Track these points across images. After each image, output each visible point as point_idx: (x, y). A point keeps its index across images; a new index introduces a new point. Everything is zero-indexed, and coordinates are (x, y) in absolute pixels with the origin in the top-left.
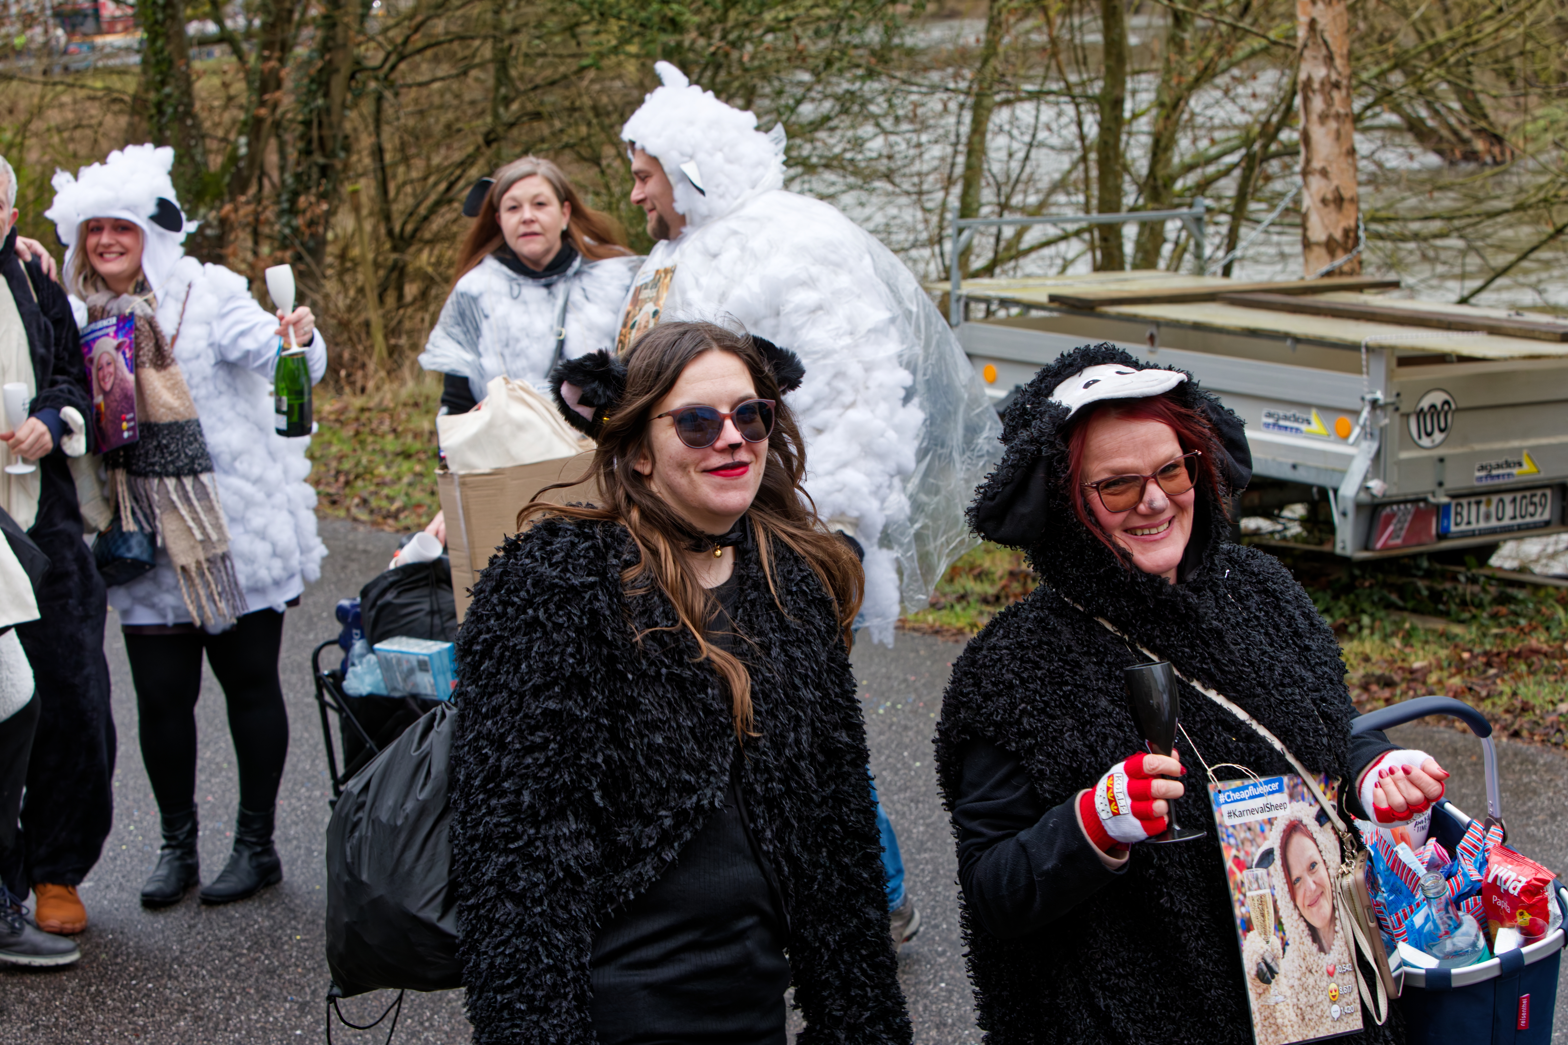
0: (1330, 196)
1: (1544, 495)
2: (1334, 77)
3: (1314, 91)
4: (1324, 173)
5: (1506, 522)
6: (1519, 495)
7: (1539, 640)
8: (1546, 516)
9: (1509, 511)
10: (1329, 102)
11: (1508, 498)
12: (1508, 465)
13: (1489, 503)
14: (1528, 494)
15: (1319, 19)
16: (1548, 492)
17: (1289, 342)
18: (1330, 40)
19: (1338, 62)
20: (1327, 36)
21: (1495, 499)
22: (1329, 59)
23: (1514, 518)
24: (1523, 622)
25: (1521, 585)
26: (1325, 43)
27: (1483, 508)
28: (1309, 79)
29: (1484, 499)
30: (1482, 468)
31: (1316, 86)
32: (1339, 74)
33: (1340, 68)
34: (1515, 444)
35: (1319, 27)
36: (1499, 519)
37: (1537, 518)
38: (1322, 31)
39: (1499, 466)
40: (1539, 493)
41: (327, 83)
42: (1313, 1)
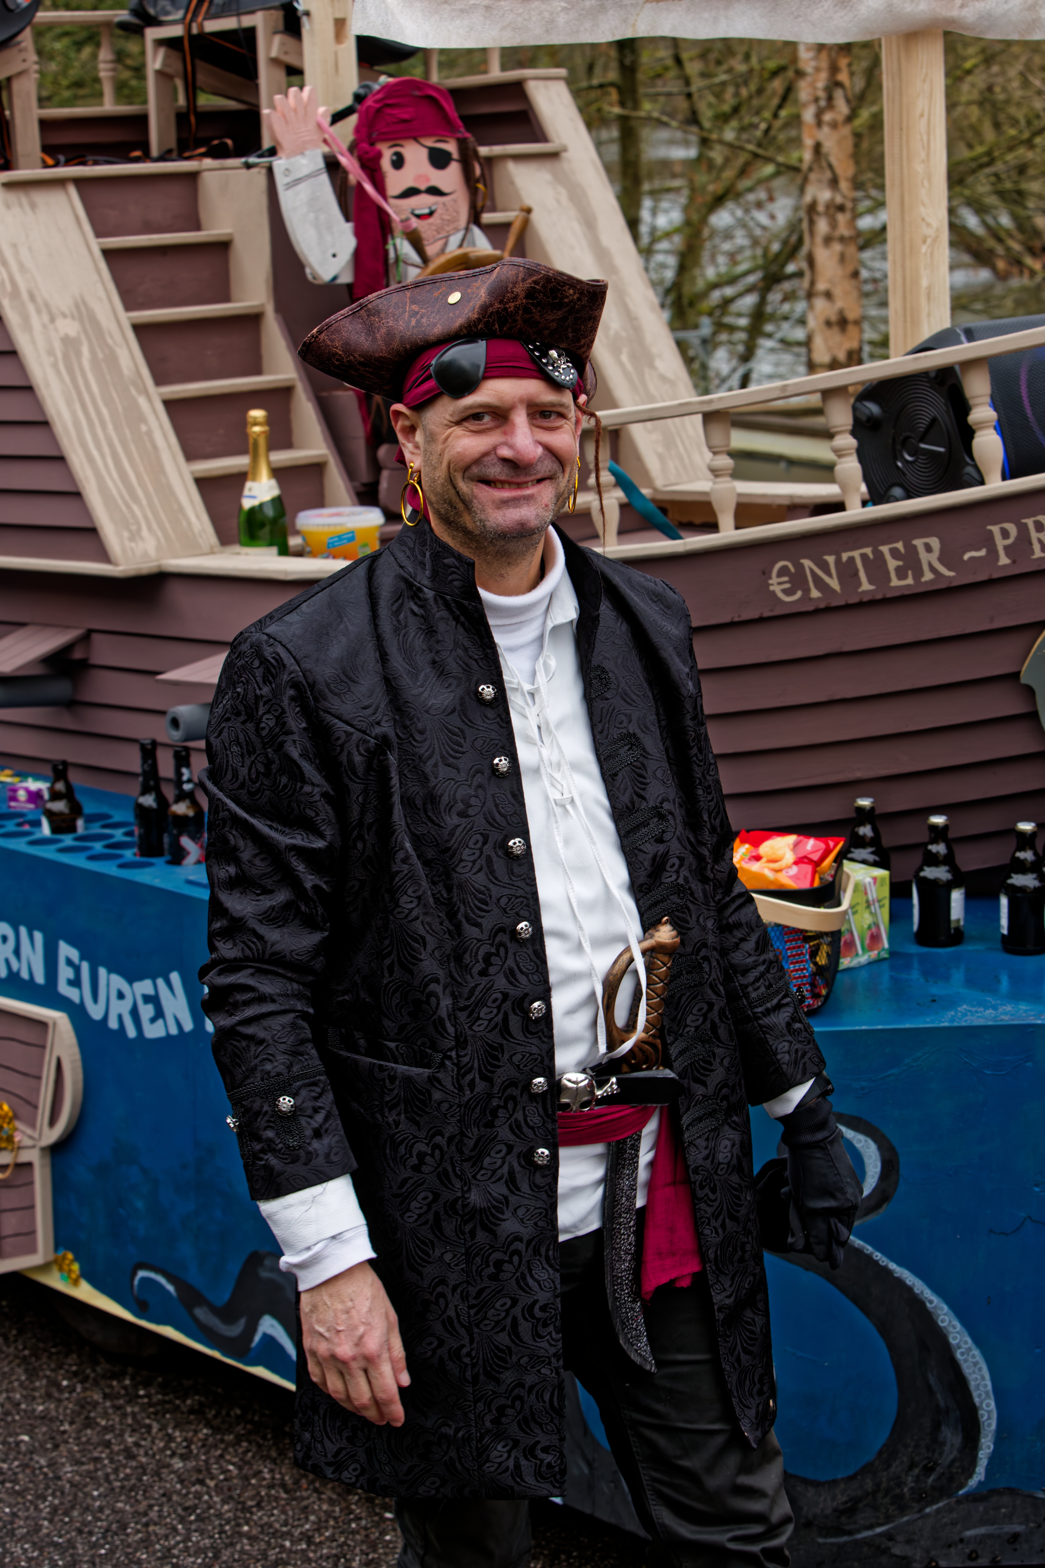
0: (834, 318)
2: (839, 200)
3: (818, 214)
4: (828, 295)
10: (833, 225)
15: (825, 143)
17: (783, 465)
18: (835, 163)
19: (844, 185)
20: (832, 159)
22: (834, 183)
26: (830, 166)
28: (815, 202)
31: (821, 208)
32: (844, 197)
33: (845, 192)
35: (825, 150)
38: (827, 154)
42: (820, 124)
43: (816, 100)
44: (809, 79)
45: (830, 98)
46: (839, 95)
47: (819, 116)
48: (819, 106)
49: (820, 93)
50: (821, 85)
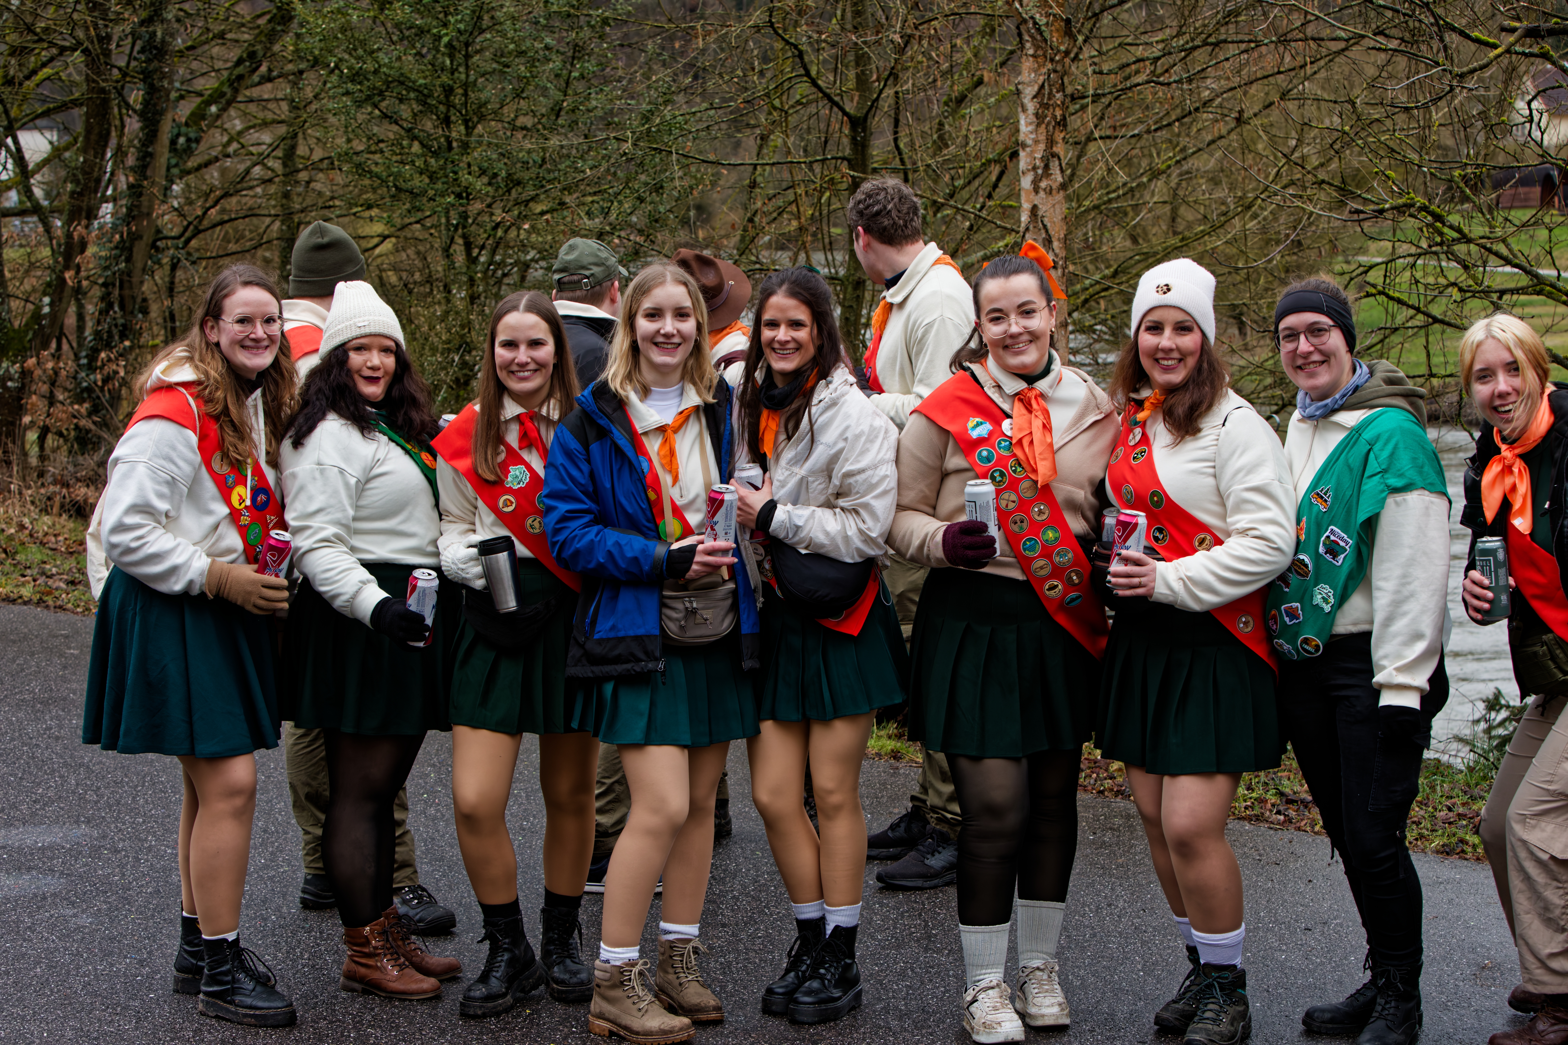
15: (1040, 206)
18: (1049, 225)
19: (1056, 244)
20: (1046, 220)
22: (1048, 242)
26: (1045, 226)
32: (1056, 255)
33: (1057, 251)
35: (1040, 213)
38: (1042, 217)
41: (130, 250)
42: (1036, 190)
43: (1035, 168)
44: (1028, 150)
45: (1047, 167)
46: (1054, 165)
47: (1035, 183)
48: (1036, 174)
49: (1038, 163)
50: (1038, 155)
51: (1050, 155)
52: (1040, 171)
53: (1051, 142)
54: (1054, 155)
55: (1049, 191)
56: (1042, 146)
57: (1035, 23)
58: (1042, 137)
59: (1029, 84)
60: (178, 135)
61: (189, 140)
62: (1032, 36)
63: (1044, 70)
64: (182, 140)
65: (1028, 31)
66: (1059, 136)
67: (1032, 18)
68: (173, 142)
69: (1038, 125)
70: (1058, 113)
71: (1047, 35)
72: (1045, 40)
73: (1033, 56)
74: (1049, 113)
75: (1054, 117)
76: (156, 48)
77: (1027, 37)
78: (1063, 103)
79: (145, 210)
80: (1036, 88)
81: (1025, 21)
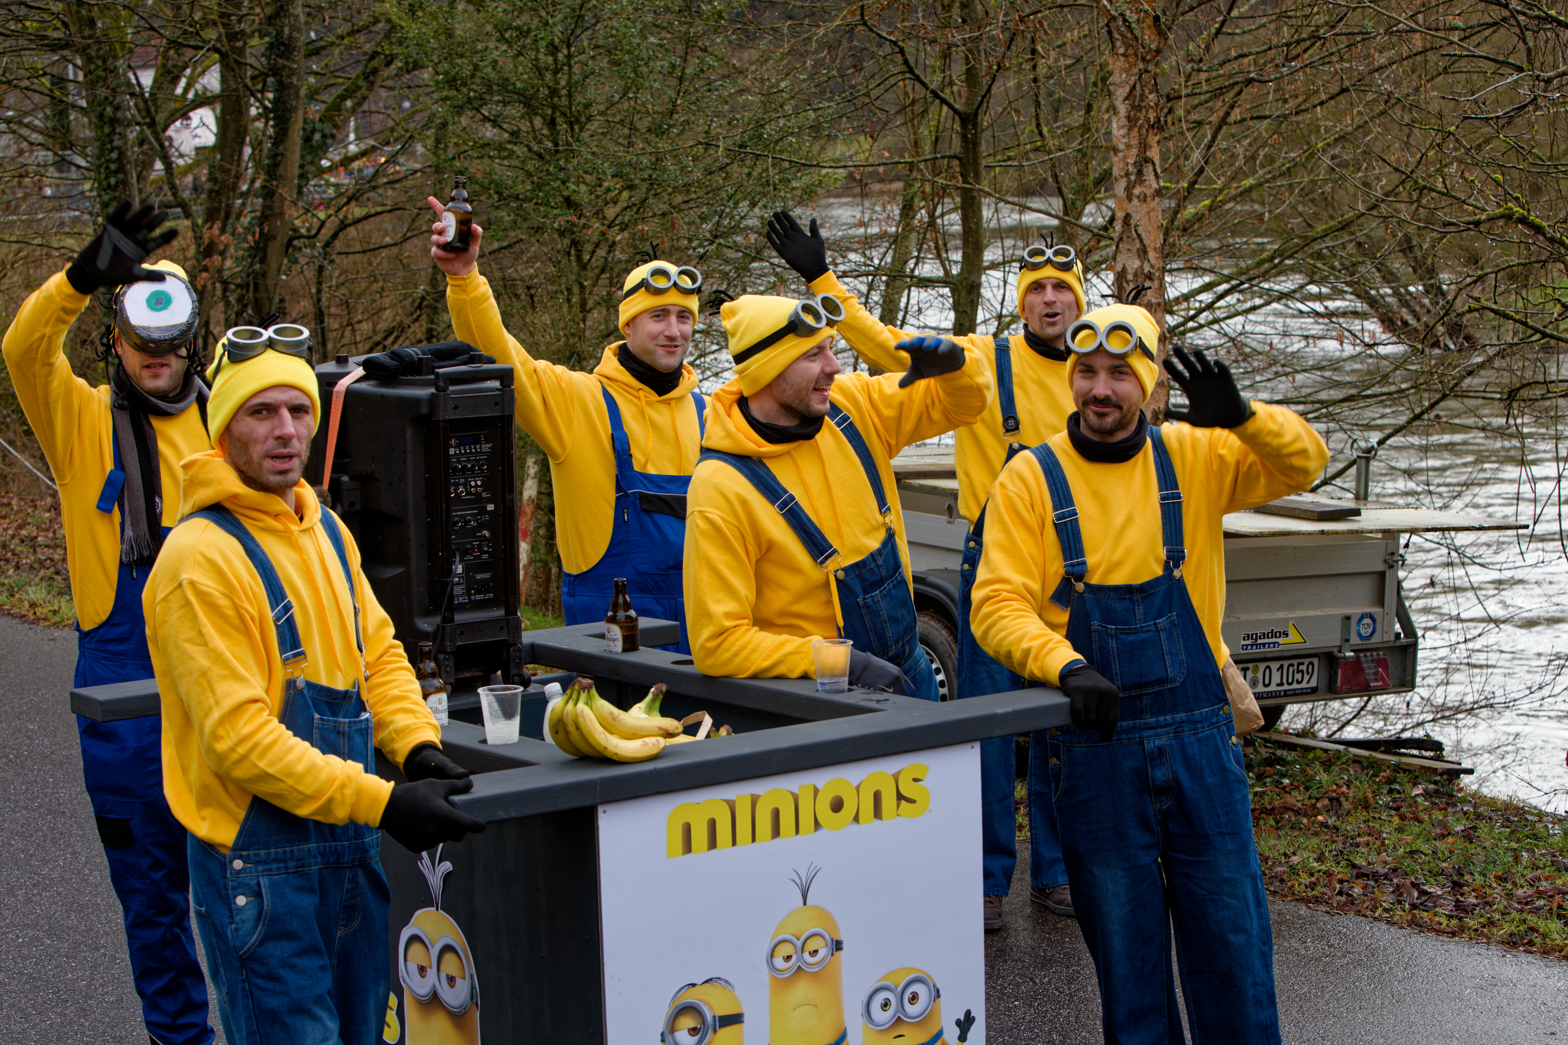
1: (1312, 663)
2: (1147, 268)
3: (1127, 282)
5: (1273, 688)
6: (1286, 664)
7: (1297, 798)
8: (1313, 683)
9: (1276, 677)
11: (1275, 666)
12: (1274, 634)
13: (1256, 669)
14: (1295, 662)
15: (1134, 215)
16: (1316, 661)
18: (1143, 235)
19: (1152, 255)
20: (1140, 230)
21: (1262, 666)
22: (1143, 252)
23: (1281, 684)
24: (1286, 781)
25: (1292, 747)
26: (1139, 236)
27: (1250, 674)
28: (1124, 269)
29: (1251, 665)
30: (1248, 637)
31: (1130, 277)
32: (1152, 266)
33: (1153, 262)
34: (1282, 615)
35: (1133, 222)
36: (1265, 686)
37: (1304, 685)
38: (1136, 226)
39: (1264, 636)
40: (1306, 661)
41: (265, 250)
42: (1129, 198)
43: (1127, 174)
44: (1120, 155)
45: (1140, 173)
46: (1148, 170)
47: (1129, 189)
48: (1129, 181)
49: (1131, 168)
50: (1131, 161)
51: (1144, 160)
52: (1133, 178)
53: (1144, 146)
54: (1147, 160)
55: (1144, 199)
56: (1134, 151)
57: (1125, 20)
58: (1134, 142)
59: (1120, 85)
60: (314, 131)
61: (324, 136)
62: (1122, 35)
63: (1136, 71)
64: (317, 136)
65: (1118, 29)
66: (1153, 139)
67: (1122, 15)
68: (307, 139)
69: (1130, 129)
70: (1152, 115)
71: (1137, 32)
72: (1136, 39)
73: (1124, 55)
74: (1142, 115)
75: (1148, 120)
76: (283, 44)
77: (1116, 36)
78: (1157, 105)
79: (277, 210)
80: (1128, 89)
81: (1114, 18)
